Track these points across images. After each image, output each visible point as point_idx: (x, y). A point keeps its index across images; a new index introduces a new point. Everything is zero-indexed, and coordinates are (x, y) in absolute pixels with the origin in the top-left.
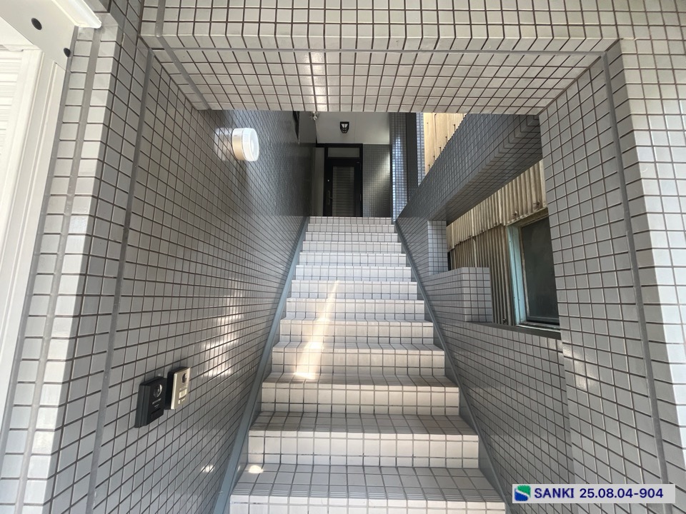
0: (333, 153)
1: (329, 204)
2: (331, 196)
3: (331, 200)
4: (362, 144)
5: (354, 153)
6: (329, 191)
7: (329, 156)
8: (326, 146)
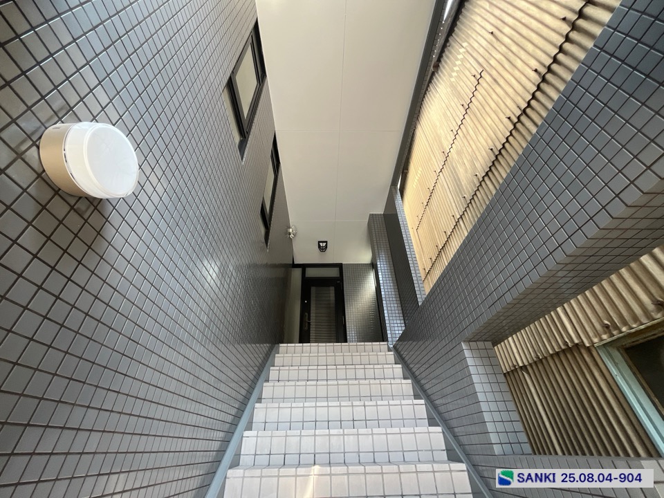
0: (311, 273)
1: (306, 328)
2: (309, 319)
3: (309, 324)
4: (342, 264)
5: (333, 273)
6: (307, 314)
7: (306, 276)
8: (304, 267)
